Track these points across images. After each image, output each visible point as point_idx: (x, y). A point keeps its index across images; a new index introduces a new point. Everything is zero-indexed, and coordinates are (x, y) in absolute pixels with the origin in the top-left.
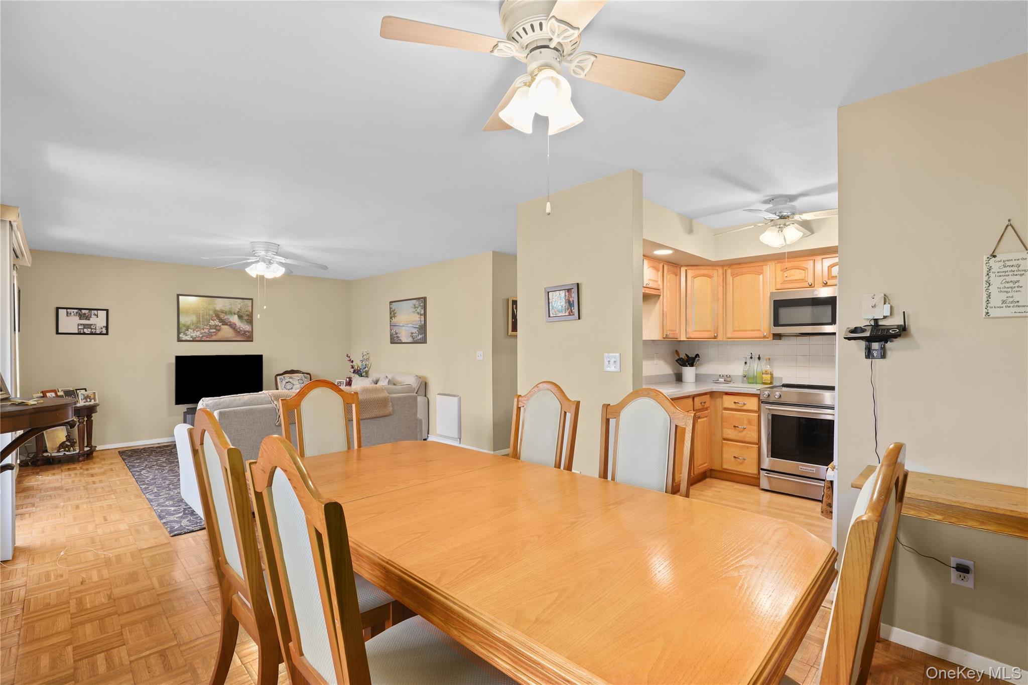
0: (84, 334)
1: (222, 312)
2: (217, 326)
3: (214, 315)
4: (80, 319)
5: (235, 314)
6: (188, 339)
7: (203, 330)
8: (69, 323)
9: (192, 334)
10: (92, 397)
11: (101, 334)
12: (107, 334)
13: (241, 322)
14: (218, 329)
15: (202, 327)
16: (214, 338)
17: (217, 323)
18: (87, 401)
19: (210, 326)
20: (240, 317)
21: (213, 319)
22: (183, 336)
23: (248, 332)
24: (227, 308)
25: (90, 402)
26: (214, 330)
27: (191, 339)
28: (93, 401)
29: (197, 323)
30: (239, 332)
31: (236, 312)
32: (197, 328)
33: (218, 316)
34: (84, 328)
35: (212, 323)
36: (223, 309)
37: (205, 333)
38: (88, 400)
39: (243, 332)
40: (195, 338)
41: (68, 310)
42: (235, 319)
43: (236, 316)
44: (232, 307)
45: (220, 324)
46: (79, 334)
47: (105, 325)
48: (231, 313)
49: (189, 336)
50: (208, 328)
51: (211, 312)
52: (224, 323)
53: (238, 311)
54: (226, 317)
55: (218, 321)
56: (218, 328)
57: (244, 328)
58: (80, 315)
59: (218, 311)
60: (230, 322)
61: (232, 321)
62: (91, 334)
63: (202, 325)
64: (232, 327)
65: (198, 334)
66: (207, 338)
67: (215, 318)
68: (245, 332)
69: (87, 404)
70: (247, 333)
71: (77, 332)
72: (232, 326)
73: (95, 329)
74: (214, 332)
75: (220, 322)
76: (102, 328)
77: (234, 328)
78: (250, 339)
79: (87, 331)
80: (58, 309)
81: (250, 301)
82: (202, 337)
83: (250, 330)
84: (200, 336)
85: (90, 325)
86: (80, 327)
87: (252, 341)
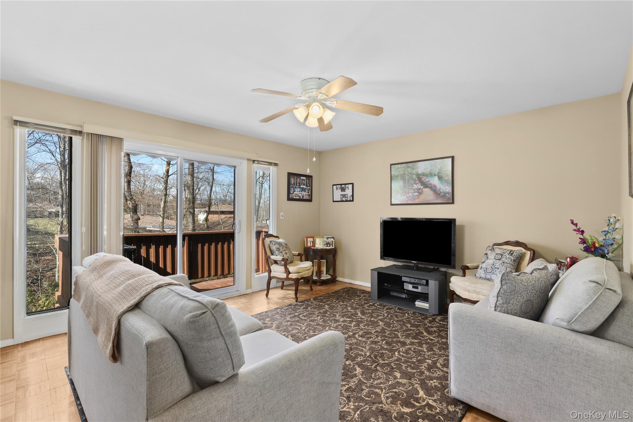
0: (343, 201)
1: (424, 175)
2: (419, 189)
3: (417, 179)
4: (342, 191)
5: (435, 175)
6: (397, 203)
7: (409, 194)
8: (338, 194)
10: (331, 243)
11: (350, 201)
12: (353, 201)
14: (420, 192)
15: (407, 192)
16: (416, 202)
17: (419, 186)
18: (328, 246)
19: (414, 190)
20: (440, 178)
21: (416, 183)
22: (394, 201)
23: (448, 193)
24: (427, 171)
25: (329, 247)
26: (417, 194)
27: (400, 203)
28: (331, 246)
29: (404, 188)
30: (439, 194)
31: (436, 173)
32: (404, 193)
33: (419, 179)
34: (343, 197)
35: (415, 186)
36: (424, 172)
37: (410, 196)
38: (329, 245)
39: (443, 194)
40: (403, 202)
41: (337, 186)
42: (435, 181)
43: (437, 177)
44: (432, 169)
45: (422, 187)
47: (352, 195)
48: (431, 175)
49: (398, 200)
50: (412, 192)
51: (414, 177)
52: (426, 185)
53: (438, 172)
54: (427, 180)
55: (420, 184)
56: (420, 191)
57: (444, 189)
58: (341, 188)
59: (420, 175)
60: (431, 184)
61: (432, 183)
63: (407, 190)
64: (432, 189)
65: (404, 198)
66: (411, 201)
67: (417, 182)
68: (445, 193)
69: (328, 248)
70: (447, 195)
71: (340, 200)
72: (433, 189)
73: (347, 198)
74: (417, 196)
75: (422, 185)
76: (350, 197)
77: (435, 190)
78: (451, 201)
79: (344, 199)
80: (333, 185)
81: (450, 159)
82: (408, 200)
83: (451, 191)
84: (406, 199)
85: (346, 195)
86: (342, 197)
87: (453, 203)
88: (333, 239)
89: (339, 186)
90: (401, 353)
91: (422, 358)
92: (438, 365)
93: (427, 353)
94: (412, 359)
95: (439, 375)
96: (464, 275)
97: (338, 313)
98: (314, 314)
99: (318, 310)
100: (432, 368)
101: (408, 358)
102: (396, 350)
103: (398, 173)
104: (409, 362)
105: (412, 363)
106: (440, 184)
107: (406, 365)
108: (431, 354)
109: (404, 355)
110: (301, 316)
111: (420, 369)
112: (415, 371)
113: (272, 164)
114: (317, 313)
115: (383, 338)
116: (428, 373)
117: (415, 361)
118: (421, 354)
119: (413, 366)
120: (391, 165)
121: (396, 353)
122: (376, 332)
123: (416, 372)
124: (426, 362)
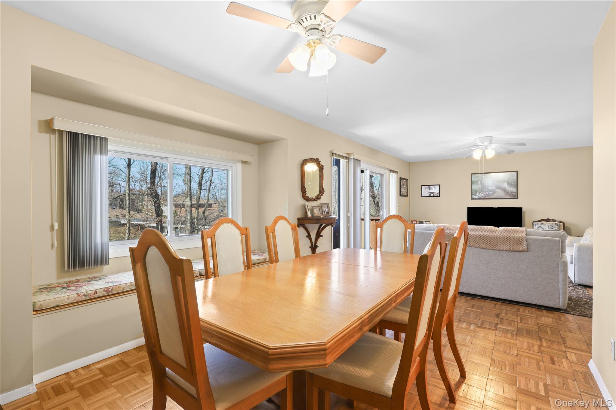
0: (431, 196)
1: (496, 181)
4: (429, 190)
5: (505, 182)
6: (477, 198)
8: (426, 192)
9: (479, 195)
11: (437, 196)
12: (439, 196)
15: (484, 191)
16: (491, 197)
17: (493, 188)
19: (489, 190)
20: (508, 183)
21: (491, 186)
22: (474, 196)
23: (514, 192)
24: (499, 179)
26: (492, 193)
27: (478, 198)
29: (481, 189)
30: (508, 193)
32: (481, 192)
34: (431, 194)
35: (490, 188)
37: (486, 194)
39: (510, 193)
40: (481, 197)
41: (425, 186)
42: (505, 185)
44: (503, 178)
45: (495, 189)
46: (429, 196)
47: (439, 192)
48: (502, 182)
49: (477, 196)
51: (489, 182)
52: (498, 187)
53: (507, 180)
54: (498, 184)
56: (494, 191)
57: (511, 190)
58: (429, 188)
59: (493, 181)
61: (503, 186)
62: (434, 196)
64: (503, 190)
65: (482, 195)
66: (487, 197)
68: (512, 193)
71: (428, 196)
73: (435, 194)
74: (492, 194)
75: (496, 187)
76: (437, 194)
77: (505, 190)
78: (516, 197)
79: (432, 195)
80: (422, 186)
81: (515, 173)
82: (485, 196)
83: (516, 191)
84: (484, 196)
85: (433, 192)
86: (429, 194)
87: (517, 198)
89: (428, 186)
103: (477, 179)
106: (509, 187)
120: (472, 174)
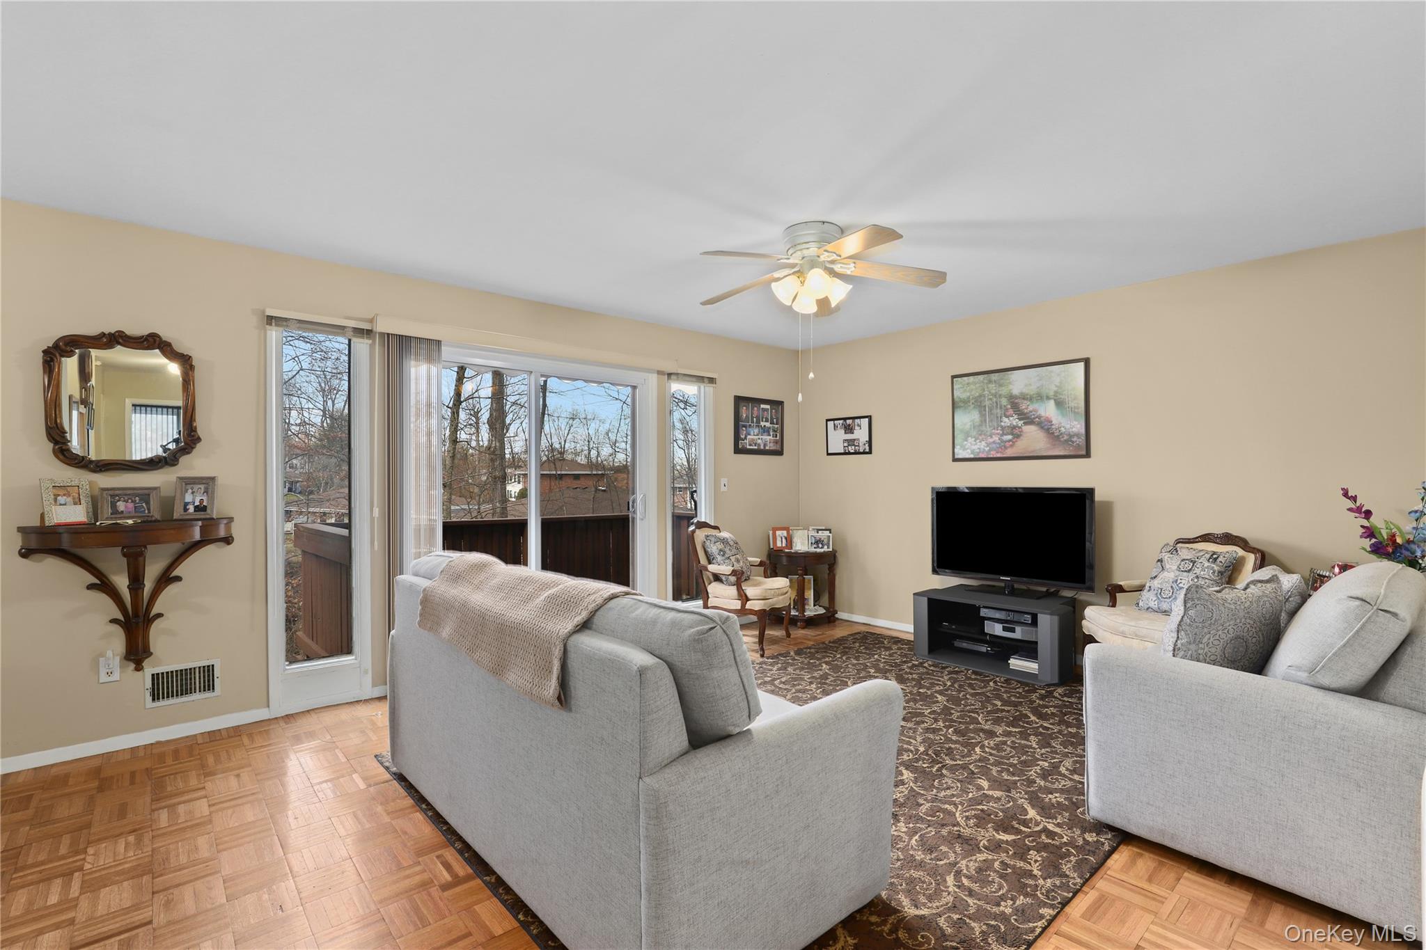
0: (849, 453)
1: (1024, 397)
2: (1014, 427)
3: (1009, 406)
4: (845, 433)
5: (1048, 398)
6: (967, 456)
7: (992, 437)
8: (838, 439)
9: (973, 447)
10: (826, 541)
11: (864, 453)
12: (870, 452)
13: (1063, 415)
14: (1016, 433)
15: (988, 433)
16: (1009, 453)
17: (1015, 421)
18: (818, 547)
19: (1003, 428)
20: (1059, 404)
21: (1008, 414)
22: (961, 451)
23: (1077, 435)
24: (1032, 390)
25: (821, 548)
26: (1010, 437)
27: (972, 456)
28: (826, 547)
29: (980, 425)
30: (1058, 436)
31: (1051, 394)
32: (981, 435)
33: (1015, 406)
34: (849, 445)
35: (1006, 422)
36: (1025, 391)
37: (994, 442)
38: (820, 546)
39: (1066, 438)
40: (978, 453)
41: (836, 422)
42: (1048, 410)
43: (1052, 403)
44: (1042, 386)
45: (1020, 423)
46: (845, 453)
47: (868, 440)
48: (1040, 397)
49: (969, 451)
50: (998, 434)
51: (1004, 402)
52: (1028, 419)
53: (1056, 392)
54: (1031, 408)
55: (1016, 417)
56: (1016, 431)
57: (1068, 426)
58: (845, 427)
59: (1016, 397)
60: (1039, 417)
61: (1043, 414)
62: (856, 453)
63: (989, 429)
64: (1042, 428)
65: (982, 447)
66: (997, 453)
67: (1011, 412)
68: (1071, 436)
69: (818, 550)
70: (1075, 439)
71: (843, 451)
72: (1045, 426)
73: (858, 446)
74: (1010, 441)
75: (1020, 419)
76: (865, 444)
77: (1048, 429)
78: (1084, 452)
79: (851, 449)
80: (827, 420)
81: (1082, 365)
82: (990, 450)
83: (1083, 431)
84: (987, 449)
85: (855, 440)
86: (846, 444)
87: (1088, 455)
88: (828, 532)
89: (841, 422)
90: (987, 749)
91: (1030, 758)
92: (1063, 770)
93: (1038, 750)
94: (1009, 759)
95: (1064, 786)
96: (1113, 604)
97: (849, 679)
98: (803, 679)
99: (808, 672)
100: (1050, 775)
101: (1002, 757)
102: (976, 744)
103: (968, 394)
104: (1003, 764)
105: (1010, 766)
106: (1060, 417)
107: (999, 769)
108: (1048, 752)
109: (993, 752)
110: (777, 682)
111: (1026, 775)
112: (1017, 778)
113: (706, 380)
114: (808, 678)
115: (947, 724)
116: (1042, 783)
117: (1015, 762)
118: (1028, 752)
119: (1011, 770)
120: (953, 377)
121: (977, 749)
122: (933, 712)
123: (1019, 780)
124: (1039, 765)
